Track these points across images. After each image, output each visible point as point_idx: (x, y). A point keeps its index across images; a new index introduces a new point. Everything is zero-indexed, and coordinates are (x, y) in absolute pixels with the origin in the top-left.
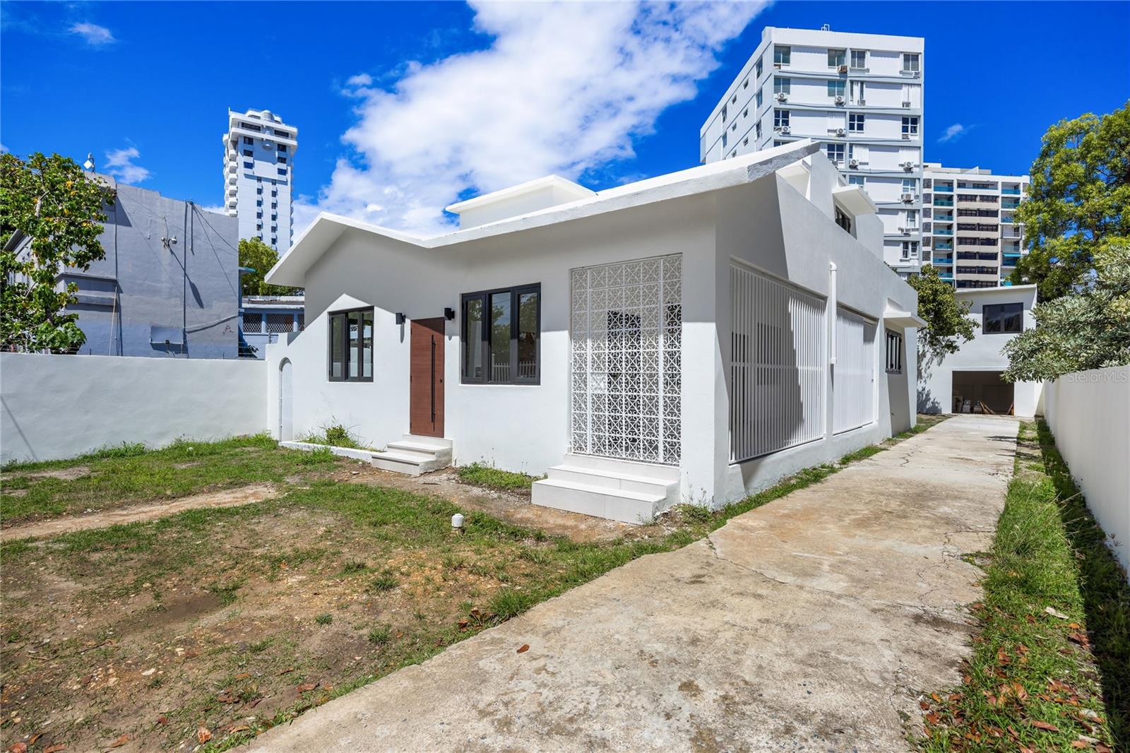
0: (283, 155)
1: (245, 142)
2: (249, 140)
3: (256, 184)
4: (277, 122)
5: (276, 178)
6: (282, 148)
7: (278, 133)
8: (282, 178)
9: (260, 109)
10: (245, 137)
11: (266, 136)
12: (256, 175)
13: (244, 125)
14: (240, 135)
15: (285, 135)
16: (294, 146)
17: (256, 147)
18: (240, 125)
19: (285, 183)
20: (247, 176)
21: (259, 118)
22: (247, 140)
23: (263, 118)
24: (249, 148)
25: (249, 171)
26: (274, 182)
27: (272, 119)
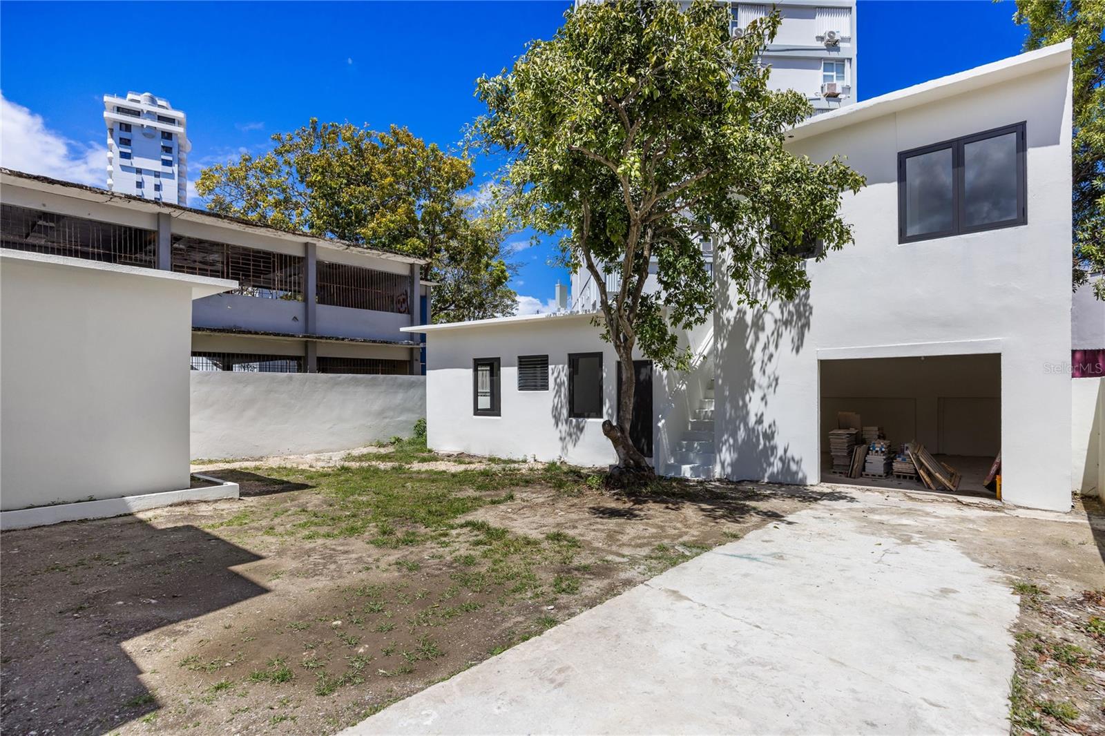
0: (168, 143)
1: (121, 129)
2: (127, 127)
3: (135, 177)
4: (160, 106)
5: (160, 170)
6: (168, 136)
7: (162, 119)
8: (168, 169)
9: (141, 92)
10: (121, 124)
11: (147, 122)
12: (134, 166)
13: (120, 110)
14: (115, 122)
15: (171, 121)
16: (181, 133)
17: (135, 136)
18: (116, 109)
19: (171, 176)
20: (124, 168)
21: (139, 102)
22: (124, 126)
23: (141, 101)
24: (126, 135)
25: (126, 162)
26: (157, 175)
27: (153, 102)
